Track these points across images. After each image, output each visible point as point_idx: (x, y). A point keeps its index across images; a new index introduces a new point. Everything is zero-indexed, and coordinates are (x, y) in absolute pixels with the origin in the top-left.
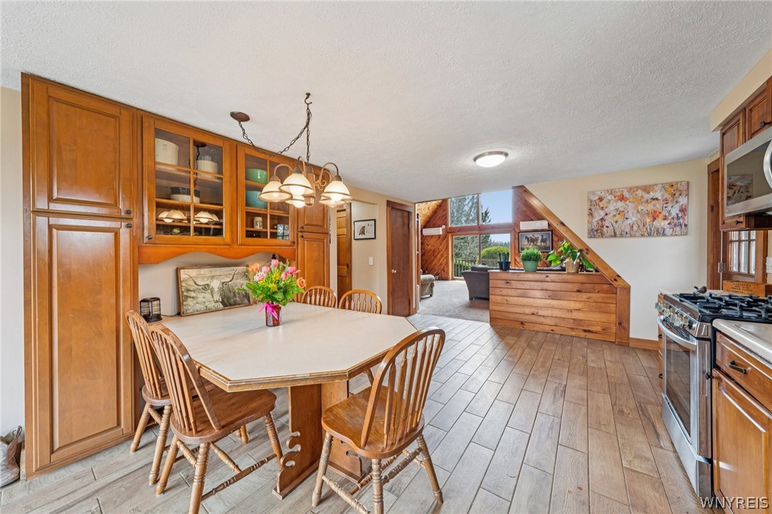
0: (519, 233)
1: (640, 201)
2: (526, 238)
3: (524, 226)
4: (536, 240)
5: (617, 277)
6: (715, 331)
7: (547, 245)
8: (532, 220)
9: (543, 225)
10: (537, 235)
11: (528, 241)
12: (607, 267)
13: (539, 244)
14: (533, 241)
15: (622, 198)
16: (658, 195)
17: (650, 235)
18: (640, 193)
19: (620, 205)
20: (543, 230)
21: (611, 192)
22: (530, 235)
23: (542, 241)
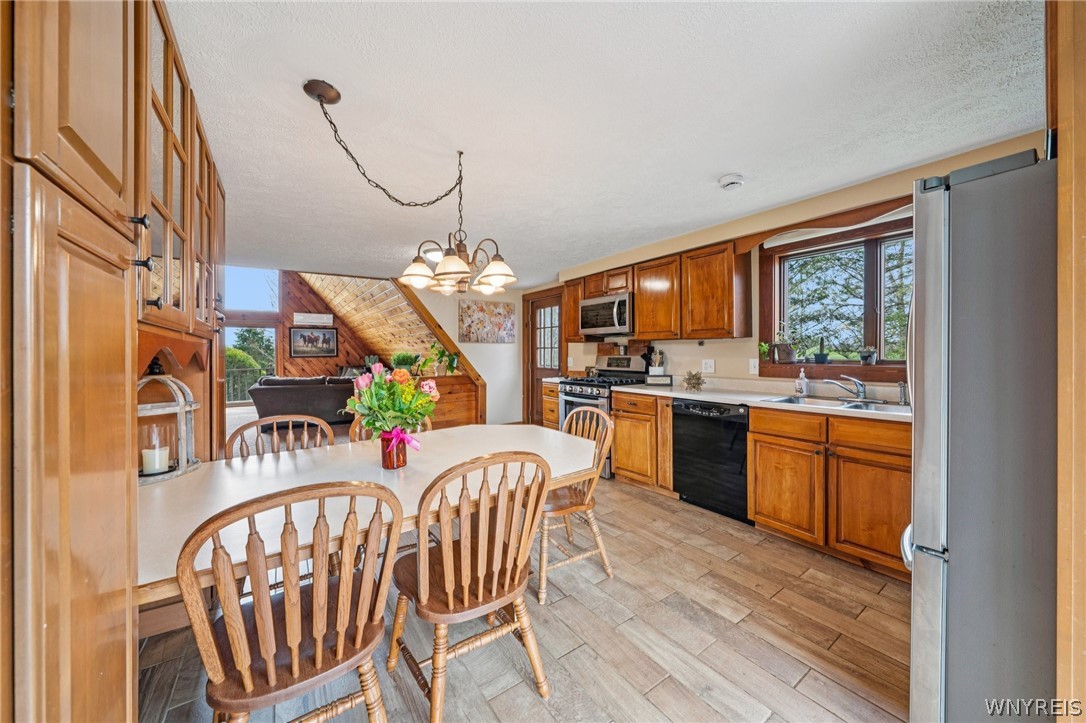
0: (290, 329)
1: (492, 314)
2: (302, 336)
3: (299, 319)
4: (316, 339)
5: (479, 377)
6: (611, 392)
7: (331, 347)
8: (310, 312)
9: (326, 320)
10: (317, 333)
11: (305, 341)
12: (473, 369)
13: (320, 345)
14: (312, 341)
15: (482, 310)
16: (501, 310)
17: (497, 342)
18: (492, 307)
19: (481, 314)
20: (324, 328)
21: (476, 303)
22: (307, 333)
23: (324, 341)
